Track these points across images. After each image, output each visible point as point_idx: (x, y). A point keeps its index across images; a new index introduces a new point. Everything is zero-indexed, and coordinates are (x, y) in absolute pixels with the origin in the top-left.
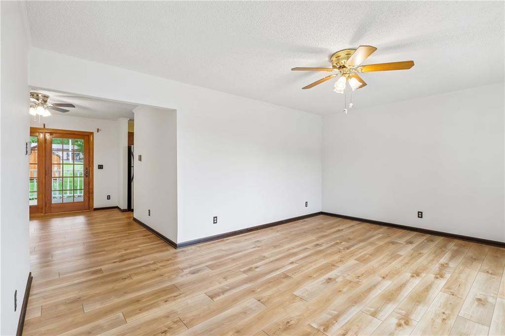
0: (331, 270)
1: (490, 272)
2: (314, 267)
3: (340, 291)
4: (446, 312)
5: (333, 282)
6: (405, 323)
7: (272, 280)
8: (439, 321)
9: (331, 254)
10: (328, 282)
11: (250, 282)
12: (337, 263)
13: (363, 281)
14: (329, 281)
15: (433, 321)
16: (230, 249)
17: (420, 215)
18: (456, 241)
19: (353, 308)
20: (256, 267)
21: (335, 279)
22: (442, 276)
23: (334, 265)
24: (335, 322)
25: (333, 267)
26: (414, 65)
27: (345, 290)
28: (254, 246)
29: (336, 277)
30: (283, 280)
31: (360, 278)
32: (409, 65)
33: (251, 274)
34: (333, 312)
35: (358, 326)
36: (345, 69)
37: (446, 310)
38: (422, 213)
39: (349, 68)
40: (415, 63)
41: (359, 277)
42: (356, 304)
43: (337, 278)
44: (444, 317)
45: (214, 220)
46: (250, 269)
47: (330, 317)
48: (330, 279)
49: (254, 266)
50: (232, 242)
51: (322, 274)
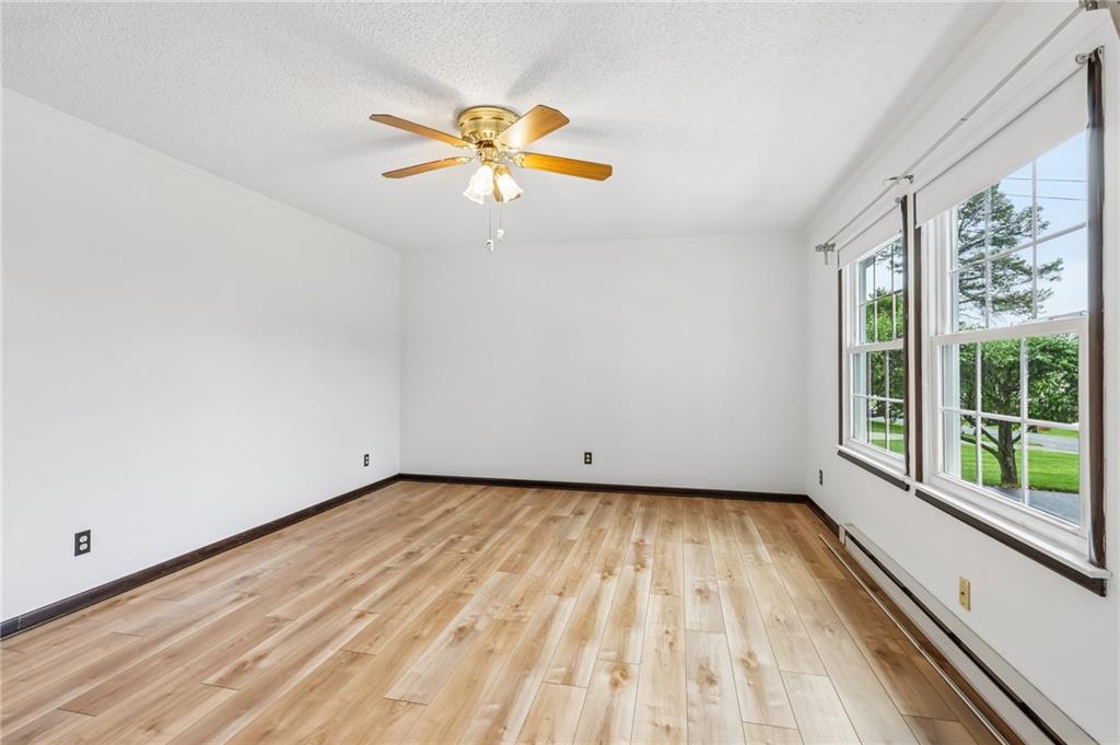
0: (457, 608)
1: (696, 540)
2: (418, 611)
3: (491, 651)
4: (670, 630)
5: (471, 634)
6: (622, 675)
7: (317, 682)
8: (666, 649)
9: (448, 569)
10: (460, 639)
11: (248, 709)
12: (466, 587)
13: (529, 614)
14: (462, 635)
15: (659, 652)
16: (154, 625)
17: (588, 458)
18: (642, 497)
19: (528, 681)
20: (260, 658)
21: (472, 628)
22: (643, 566)
23: (460, 595)
24: (502, 730)
25: (460, 600)
26: (610, 174)
27: (499, 645)
28: (236, 596)
29: (472, 620)
30: (350, 669)
31: (520, 608)
32: (601, 172)
33: (246, 683)
34: (491, 707)
35: (548, 719)
36: (489, 149)
37: (668, 626)
38: (590, 454)
39: (500, 149)
40: (614, 172)
41: (517, 606)
42: (530, 670)
43: (476, 622)
44: (670, 639)
45: (78, 544)
46: (240, 670)
47: (487, 722)
48: (461, 630)
49: (249, 655)
50: (156, 599)
51: (442, 623)
